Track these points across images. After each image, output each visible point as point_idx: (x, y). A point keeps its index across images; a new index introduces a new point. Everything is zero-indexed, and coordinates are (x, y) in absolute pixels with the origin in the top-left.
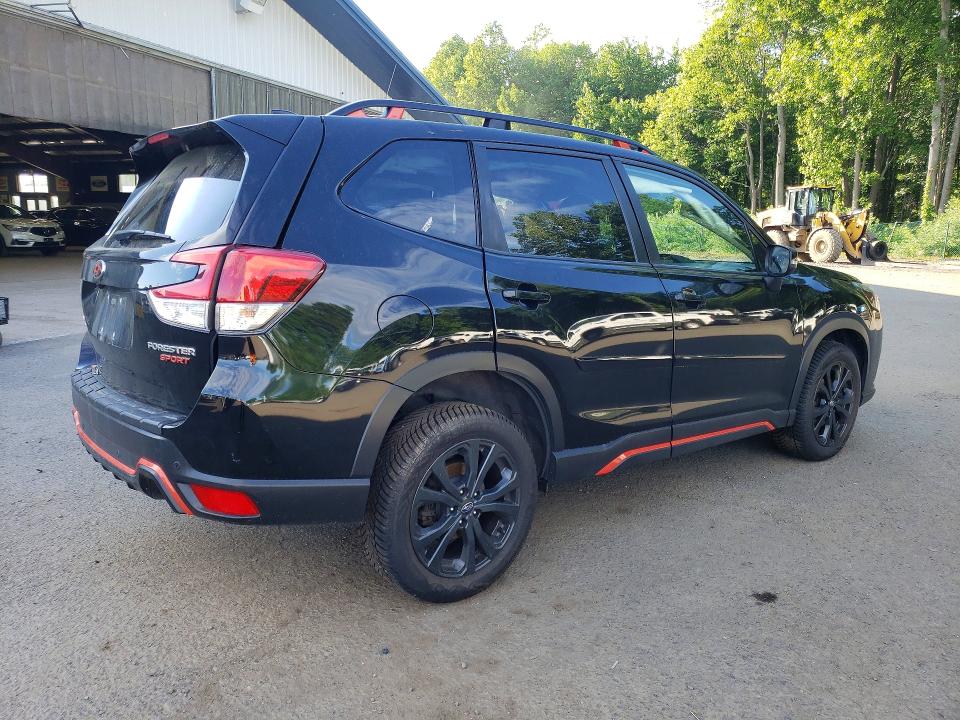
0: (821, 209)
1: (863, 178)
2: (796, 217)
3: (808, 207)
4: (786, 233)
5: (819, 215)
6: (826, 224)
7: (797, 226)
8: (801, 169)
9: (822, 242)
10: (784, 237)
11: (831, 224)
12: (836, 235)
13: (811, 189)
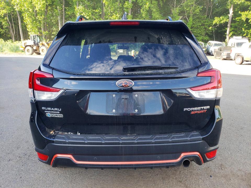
0: (40, 41)
1: (44, 33)
2: (34, 43)
3: (37, 40)
4: (32, 47)
5: (41, 42)
6: (43, 45)
7: (35, 45)
8: (27, 29)
9: (43, 50)
10: (32, 48)
11: (44, 45)
12: (47, 48)
13: (37, 35)
